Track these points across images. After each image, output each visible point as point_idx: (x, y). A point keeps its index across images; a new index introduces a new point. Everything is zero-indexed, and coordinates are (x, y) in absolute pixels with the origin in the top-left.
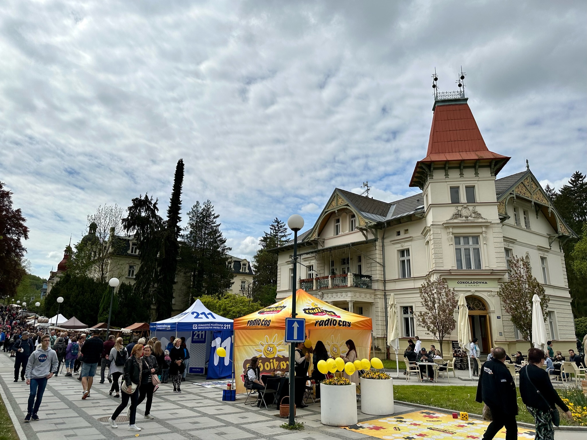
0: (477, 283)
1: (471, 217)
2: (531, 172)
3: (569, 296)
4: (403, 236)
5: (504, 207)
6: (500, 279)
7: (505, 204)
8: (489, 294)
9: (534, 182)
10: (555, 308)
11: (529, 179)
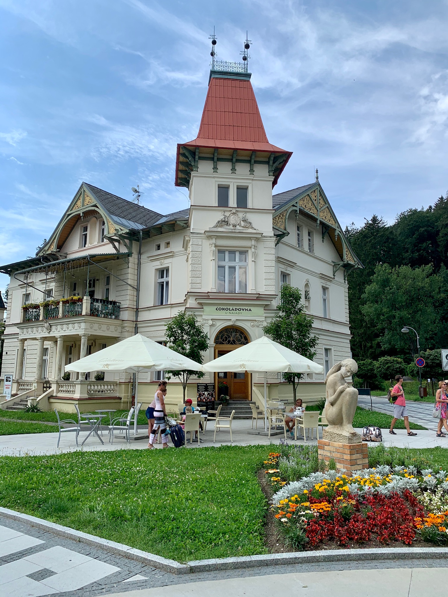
0: (240, 310)
1: (240, 226)
2: (319, 184)
3: (349, 332)
4: (163, 250)
5: (284, 221)
6: (267, 305)
7: (286, 217)
8: (252, 324)
9: (322, 197)
10: (332, 346)
11: (317, 193)
